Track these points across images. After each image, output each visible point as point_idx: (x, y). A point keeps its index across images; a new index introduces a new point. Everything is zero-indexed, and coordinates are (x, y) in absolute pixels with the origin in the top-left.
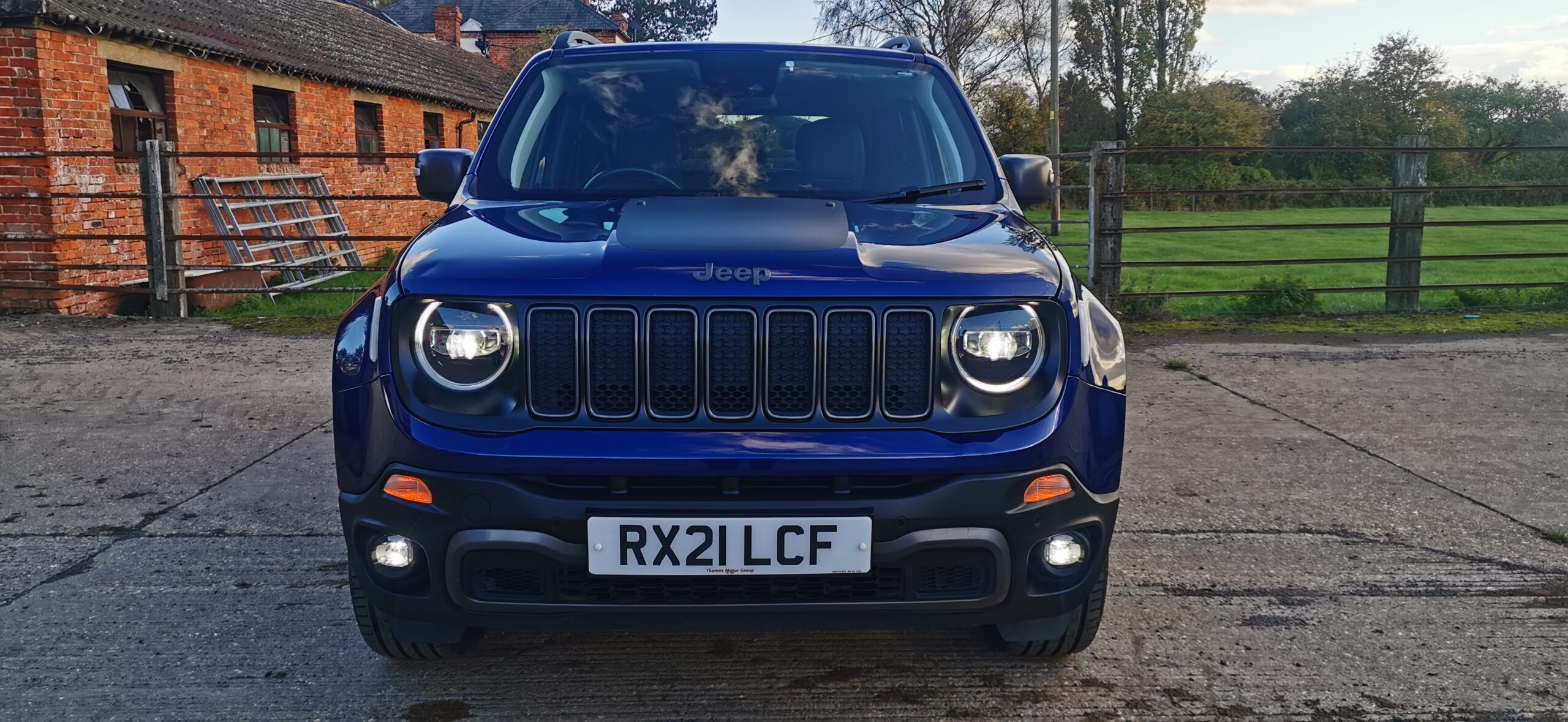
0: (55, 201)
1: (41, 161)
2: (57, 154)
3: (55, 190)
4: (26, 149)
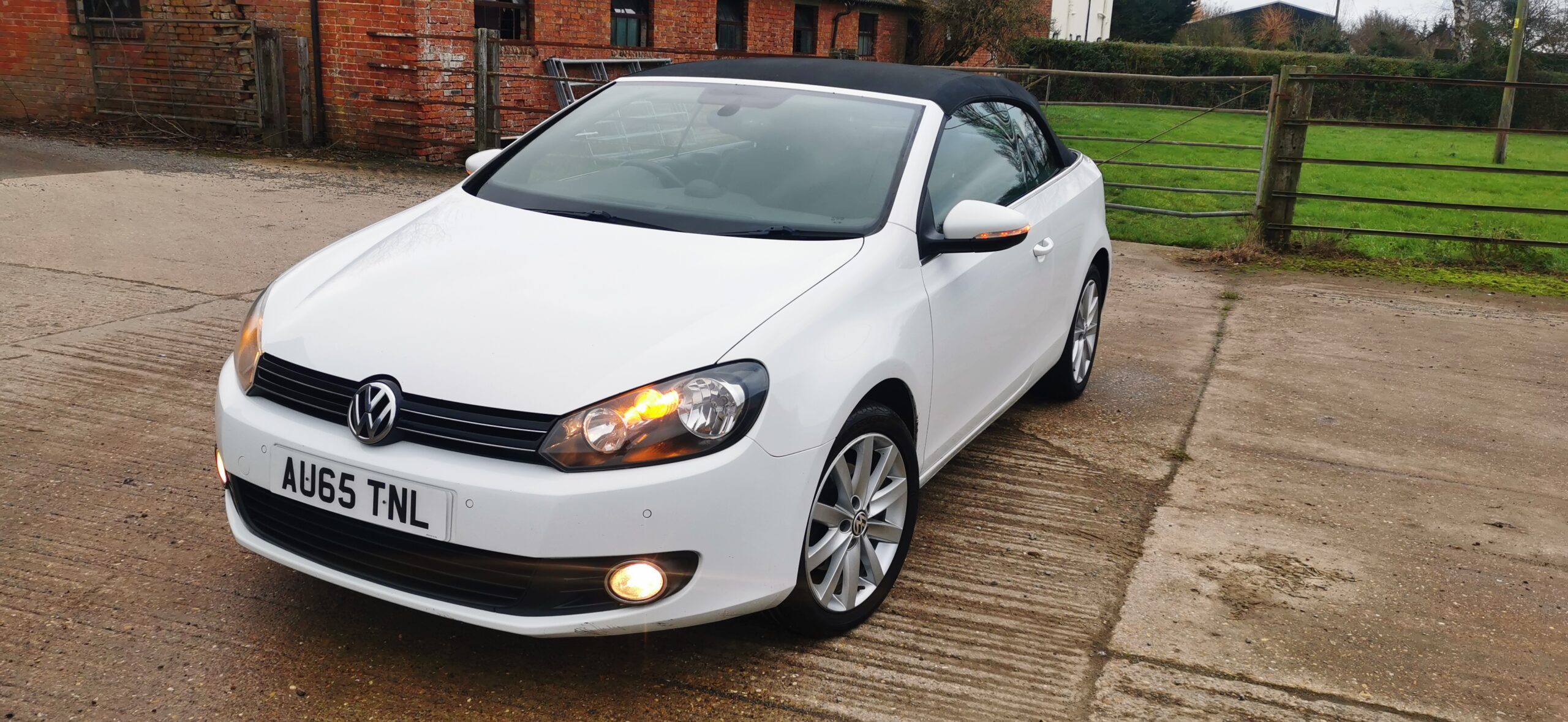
0: (421, 73)
1: (412, 43)
2: (426, 37)
3: (421, 65)
4: (403, 31)
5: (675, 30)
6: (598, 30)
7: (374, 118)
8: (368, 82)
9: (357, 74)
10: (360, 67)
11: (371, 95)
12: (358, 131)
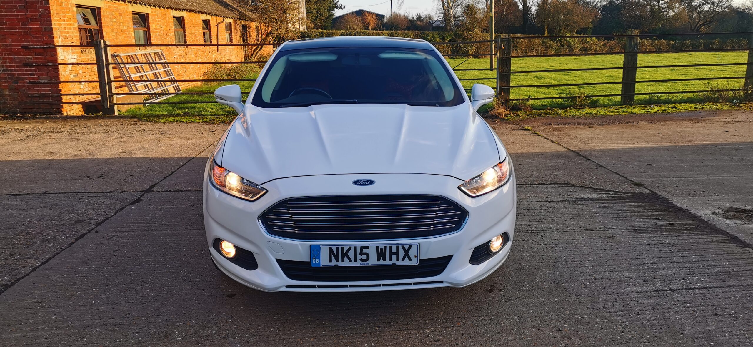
0: (60, 66)
1: (53, 50)
2: (59, 46)
3: (59, 62)
4: (47, 44)
5: (159, 35)
6: (129, 37)
7: (31, 94)
8: (24, 74)
9: (16, 70)
10: (17, 66)
11: (28, 81)
12: (19, 102)
